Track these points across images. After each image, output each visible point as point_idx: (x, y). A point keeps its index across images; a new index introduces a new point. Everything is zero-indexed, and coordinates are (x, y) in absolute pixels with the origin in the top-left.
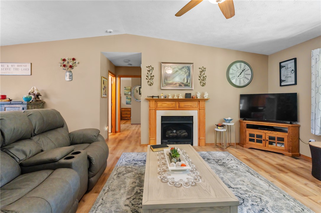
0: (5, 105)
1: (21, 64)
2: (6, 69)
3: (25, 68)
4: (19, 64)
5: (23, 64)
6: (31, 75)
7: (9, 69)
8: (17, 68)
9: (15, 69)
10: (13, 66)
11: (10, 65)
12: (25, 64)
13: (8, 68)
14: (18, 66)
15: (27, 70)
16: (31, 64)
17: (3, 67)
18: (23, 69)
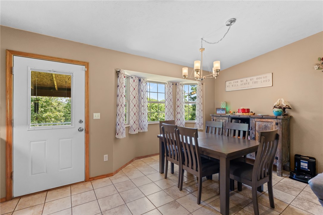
0: (255, 119)
1: (260, 77)
2: (245, 84)
3: (265, 79)
4: (258, 77)
5: (263, 76)
6: (272, 86)
7: (248, 84)
8: (256, 81)
9: (254, 83)
10: (252, 79)
11: (249, 79)
12: (265, 76)
13: (247, 82)
14: (257, 79)
15: (267, 81)
16: (272, 73)
17: (242, 83)
18: (262, 81)
